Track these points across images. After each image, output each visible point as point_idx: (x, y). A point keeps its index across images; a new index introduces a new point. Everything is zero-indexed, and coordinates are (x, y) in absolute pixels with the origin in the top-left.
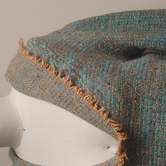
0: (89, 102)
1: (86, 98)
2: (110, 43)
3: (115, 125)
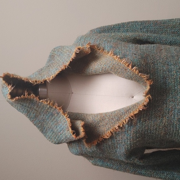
0: (125, 64)
1: (123, 62)
2: (125, 39)
3: (144, 76)
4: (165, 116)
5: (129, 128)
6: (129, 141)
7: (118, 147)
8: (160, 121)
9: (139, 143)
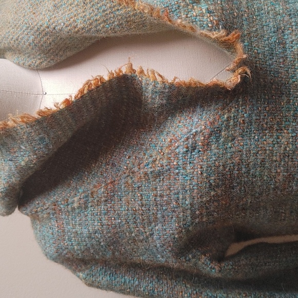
4: (287, 128)
5: (189, 155)
6: (187, 196)
7: (159, 216)
8: (272, 140)
9: (216, 204)
